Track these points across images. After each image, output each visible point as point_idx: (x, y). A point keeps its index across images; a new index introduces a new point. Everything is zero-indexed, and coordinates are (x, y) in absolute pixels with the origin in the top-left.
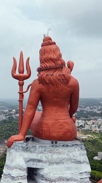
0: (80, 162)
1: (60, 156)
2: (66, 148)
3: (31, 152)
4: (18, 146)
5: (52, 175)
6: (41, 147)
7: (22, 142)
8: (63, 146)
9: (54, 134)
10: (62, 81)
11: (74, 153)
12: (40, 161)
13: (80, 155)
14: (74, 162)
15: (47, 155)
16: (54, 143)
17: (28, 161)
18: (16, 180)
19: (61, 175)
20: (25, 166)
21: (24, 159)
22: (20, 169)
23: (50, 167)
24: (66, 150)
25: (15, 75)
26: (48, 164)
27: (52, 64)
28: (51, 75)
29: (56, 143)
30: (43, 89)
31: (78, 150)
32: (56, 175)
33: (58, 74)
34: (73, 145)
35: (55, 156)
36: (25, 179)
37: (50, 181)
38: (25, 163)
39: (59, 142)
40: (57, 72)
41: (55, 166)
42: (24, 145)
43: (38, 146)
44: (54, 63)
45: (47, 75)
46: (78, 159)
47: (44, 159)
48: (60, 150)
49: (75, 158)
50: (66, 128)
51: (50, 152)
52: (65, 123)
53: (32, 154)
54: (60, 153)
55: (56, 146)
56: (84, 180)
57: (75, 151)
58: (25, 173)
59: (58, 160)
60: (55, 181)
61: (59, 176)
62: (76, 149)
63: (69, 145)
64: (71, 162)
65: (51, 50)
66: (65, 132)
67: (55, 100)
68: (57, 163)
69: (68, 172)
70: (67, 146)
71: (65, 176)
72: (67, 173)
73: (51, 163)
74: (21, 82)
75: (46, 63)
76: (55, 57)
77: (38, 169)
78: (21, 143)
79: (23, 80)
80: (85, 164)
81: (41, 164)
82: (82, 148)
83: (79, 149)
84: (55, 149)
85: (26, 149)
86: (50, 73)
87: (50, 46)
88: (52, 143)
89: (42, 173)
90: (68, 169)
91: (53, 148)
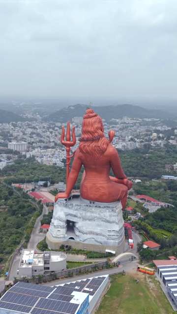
0: (108, 222)
1: (92, 215)
2: (98, 208)
3: (69, 208)
4: (61, 203)
5: (84, 228)
6: (77, 205)
7: (64, 199)
8: (96, 206)
9: (92, 196)
10: (98, 152)
11: (105, 214)
12: (75, 216)
13: (110, 216)
14: (104, 221)
15: (81, 212)
16: (92, 203)
17: (67, 215)
18: (56, 228)
19: (92, 230)
20: (64, 218)
21: (65, 213)
22: (60, 220)
23: (84, 222)
24: (98, 210)
25: (63, 142)
26: (82, 220)
27: (90, 136)
28: (88, 146)
29: (94, 203)
30: (82, 157)
31: (109, 212)
32: (87, 229)
33: (94, 145)
34: (105, 207)
35: (89, 214)
36: (64, 228)
37: (82, 233)
38: (64, 216)
39: (96, 203)
40: (93, 144)
41: (87, 222)
42: (65, 202)
43: (74, 204)
44: (92, 135)
45: (84, 146)
46: (108, 219)
47: (79, 215)
48: (93, 209)
49: (105, 218)
50: (102, 191)
51: (85, 210)
52: (101, 187)
53: (70, 210)
54: (92, 212)
55: (90, 206)
56: (111, 236)
57: (106, 212)
58: (64, 224)
59: (91, 218)
60: (86, 234)
61: (90, 230)
62: (107, 211)
63: (101, 206)
64: (102, 221)
65: (89, 123)
66: (101, 195)
67: (93, 167)
68: (90, 220)
69: (99, 228)
70: (100, 207)
71: (95, 231)
72: (97, 229)
73: (84, 219)
74: (68, 148)
75: (85, 135)
76: (92, 130)
77: (75, 222)
78: (62, 200)
79: (69, 147)
80: (115, 224)
81: (76, 218)
82: (113, 211)
83: (111, 210)
84: (89, 209)
85: (66, 206)
86: (87, 144)
87: (89, 119)
88: (91, 203)
89: (77, 226)
90: (98, 225)
91: (87, 207)
